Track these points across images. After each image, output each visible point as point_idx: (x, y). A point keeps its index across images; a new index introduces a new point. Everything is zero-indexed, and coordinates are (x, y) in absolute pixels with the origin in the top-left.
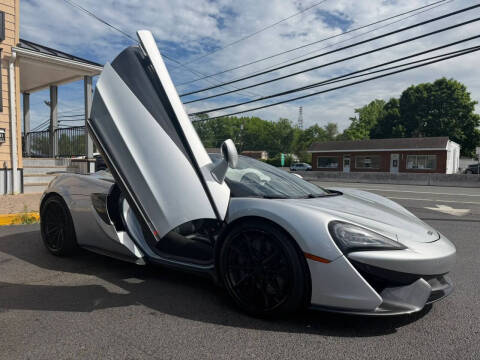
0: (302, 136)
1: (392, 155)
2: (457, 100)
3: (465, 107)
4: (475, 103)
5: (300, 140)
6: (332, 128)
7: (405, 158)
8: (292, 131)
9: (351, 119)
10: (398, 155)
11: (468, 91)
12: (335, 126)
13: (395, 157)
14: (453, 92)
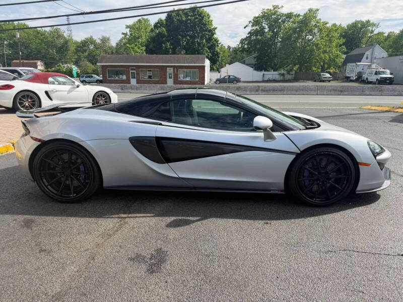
0: (78, 47)
1: (168, 69)
2: (205, 25)
3: (210, 31)
4: (216, 28)
5: (77, 51)
6: (105, 40)
7: (177, 71)
8: (66, 42)
9: (123, 34)
10: (172, 69)
11: (211, 19)
12: (108, 39)
13: (170, 71)
14: (203, 18)
